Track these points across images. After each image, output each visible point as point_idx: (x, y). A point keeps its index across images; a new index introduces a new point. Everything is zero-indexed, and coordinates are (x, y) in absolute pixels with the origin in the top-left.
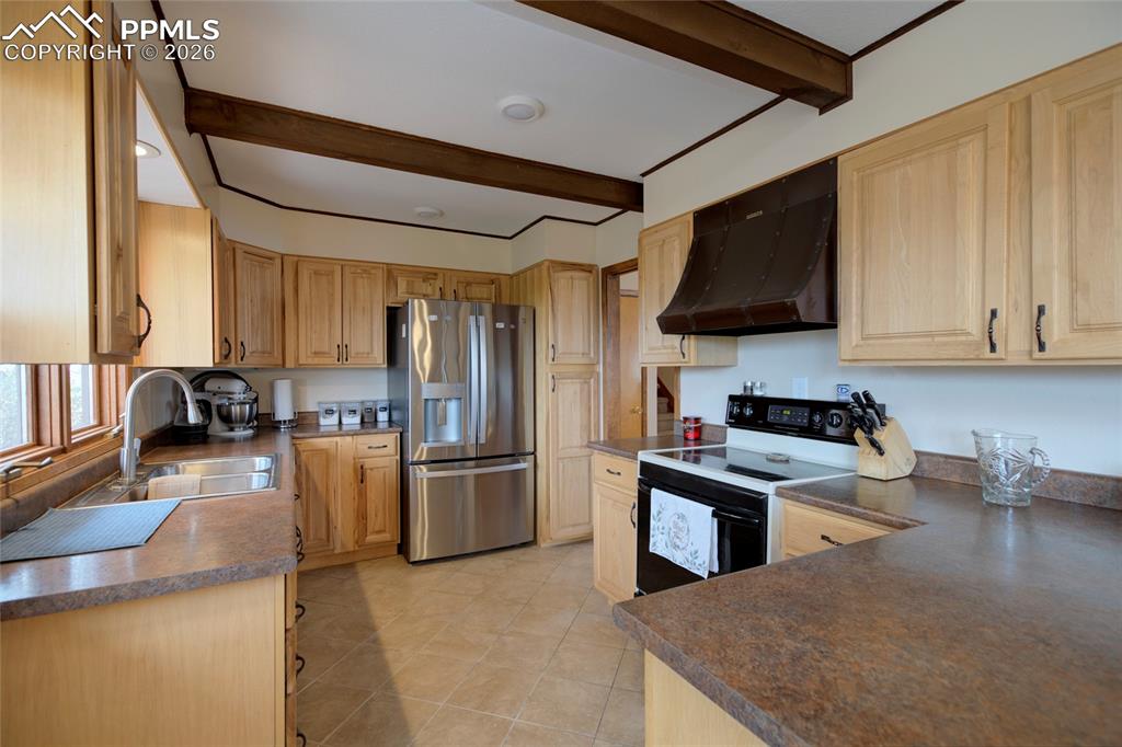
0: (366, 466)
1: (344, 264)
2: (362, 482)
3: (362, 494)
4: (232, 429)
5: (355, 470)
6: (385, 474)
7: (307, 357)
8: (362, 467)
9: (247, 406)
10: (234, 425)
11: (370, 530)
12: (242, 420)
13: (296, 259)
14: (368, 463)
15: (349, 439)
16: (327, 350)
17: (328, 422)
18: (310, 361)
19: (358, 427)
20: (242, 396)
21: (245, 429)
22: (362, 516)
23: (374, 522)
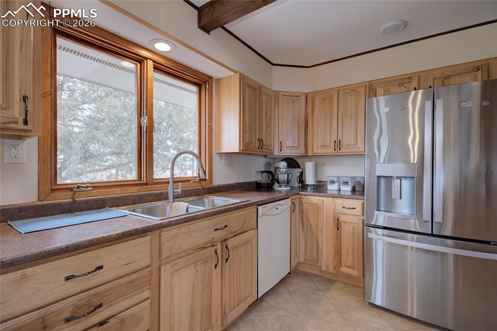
0: (340, 220)
1: (338, 90)
2: (338, 229)
3: (338, 238)
4: (280, 187)
5: (334, 220)
6: (354, 227)
7: (318, 149)
8: (338, 220)
9: (286, 175)
10: (281, 184)
11: (343, 264)
12: (284, 182)
13: (313, 93)
14: (343, 218)
15: (331, 199)
16: (328, 144)
17: (332, 188)
18: (319, 151)
19: (350, 193)
20: (284, 170)
21: (286, 186)
22: (338, 252)
23: (347, 259)
